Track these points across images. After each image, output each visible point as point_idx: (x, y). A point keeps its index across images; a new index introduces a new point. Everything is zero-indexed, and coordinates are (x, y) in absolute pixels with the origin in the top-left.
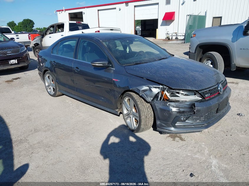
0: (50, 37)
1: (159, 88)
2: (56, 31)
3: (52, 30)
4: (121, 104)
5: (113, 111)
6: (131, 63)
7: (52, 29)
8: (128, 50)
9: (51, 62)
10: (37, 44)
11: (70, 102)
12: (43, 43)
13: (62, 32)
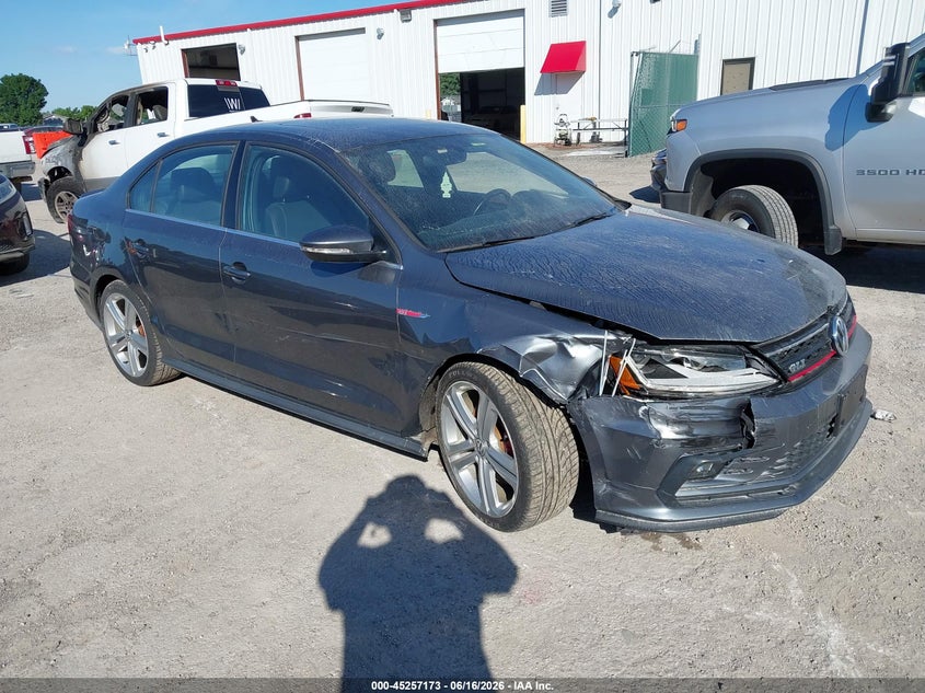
0: (113, 143)
1: (599, 343)
2: (136, 116)
3: (121, 114)
4: (433, 410)
5: (401, 444)
6: (469, 242)
7: (118, 109)
8: (446, 188)
9: (125, 244)
10: (59, 169)
11: (210, 405)
12: (84, 164)
13: (160, 120)
